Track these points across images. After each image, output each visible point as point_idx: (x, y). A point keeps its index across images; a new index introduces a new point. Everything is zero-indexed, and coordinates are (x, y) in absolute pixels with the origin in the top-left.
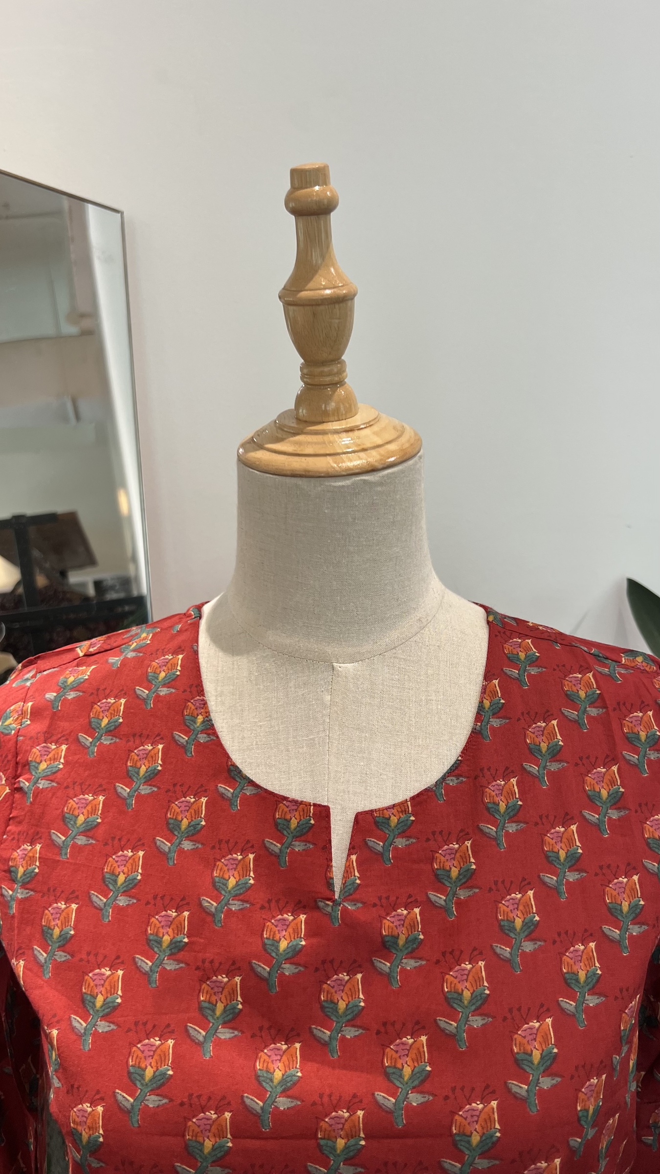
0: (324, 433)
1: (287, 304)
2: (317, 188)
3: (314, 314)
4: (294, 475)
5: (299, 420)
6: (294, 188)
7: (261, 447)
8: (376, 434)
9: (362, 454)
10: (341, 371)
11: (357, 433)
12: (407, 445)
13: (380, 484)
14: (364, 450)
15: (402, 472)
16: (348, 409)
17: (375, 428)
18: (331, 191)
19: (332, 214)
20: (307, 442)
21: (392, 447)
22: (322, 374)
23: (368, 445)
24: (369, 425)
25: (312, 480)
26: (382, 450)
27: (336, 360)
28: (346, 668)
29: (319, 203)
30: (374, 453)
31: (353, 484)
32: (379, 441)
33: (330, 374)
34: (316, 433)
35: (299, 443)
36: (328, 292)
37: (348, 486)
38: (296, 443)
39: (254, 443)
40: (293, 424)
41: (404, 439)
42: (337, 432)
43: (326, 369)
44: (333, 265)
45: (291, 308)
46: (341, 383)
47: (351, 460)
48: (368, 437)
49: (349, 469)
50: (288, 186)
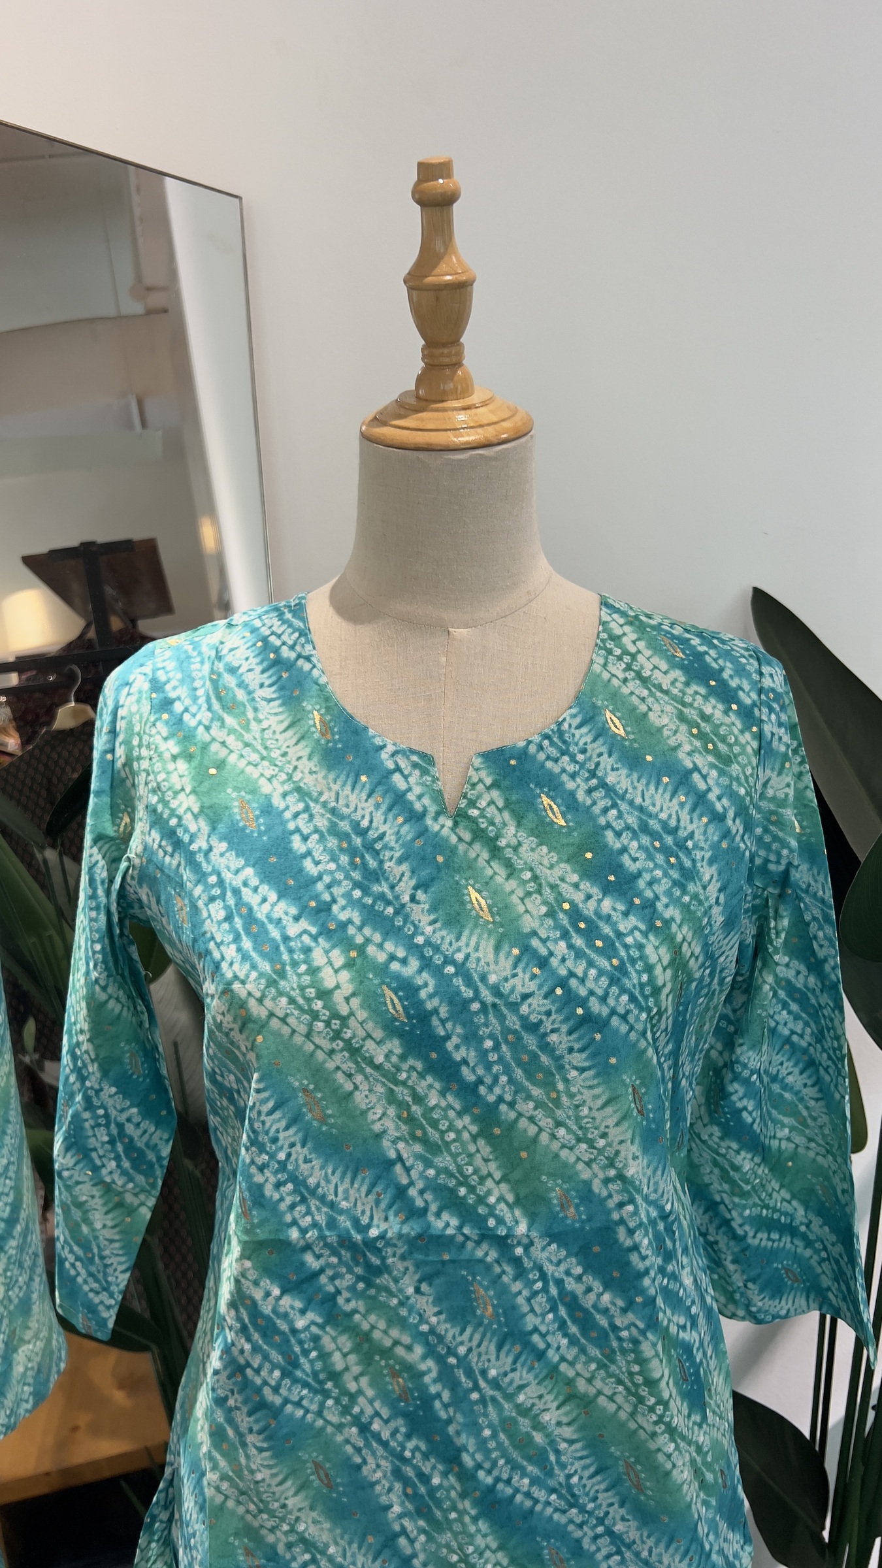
0: (444, 410)
1: (411, 289)
2: (441, 181)
3: (437, 298)
4: (417, 448)
5: (418, 398)
6: (420, 181)
7: (385, 424)
8: (492, 412)
9: (479, 430)
10: (460, 354)
11: (474, 411)
12: (520, 424)
13: (495, 459)
14: (481, 426)
15: (515, 448)
16: (466, 389)
17: (491, 407)
18: (454, 184)
19: (455, 205)
20: (428, 418)
21: (505, 424)
22: (442, 355)
23: (486, 422)
24: (484, 404)
25: (433, 453)
26: (497, 427)
27: (455, 341)
28: (460, 633)
29: (443, 194)
30: (490, 429)
31: (470, 457)
32: (495, 419)
33: (449, 355)
34: (437, 410)
35: (422, 420)
36: (448, 278)
37: (465, 460)
38: (418, 419)
39: (378, 420)
40: (413, 401)
41: (517, 418)
42: (455, 409)
43: (446, 351)
44: (455, 253)
45: (414, 293)
46: (458, 364)
47: (469, 435)
48: (484, 414)
49: (467, 443)
50: (415, 178)
